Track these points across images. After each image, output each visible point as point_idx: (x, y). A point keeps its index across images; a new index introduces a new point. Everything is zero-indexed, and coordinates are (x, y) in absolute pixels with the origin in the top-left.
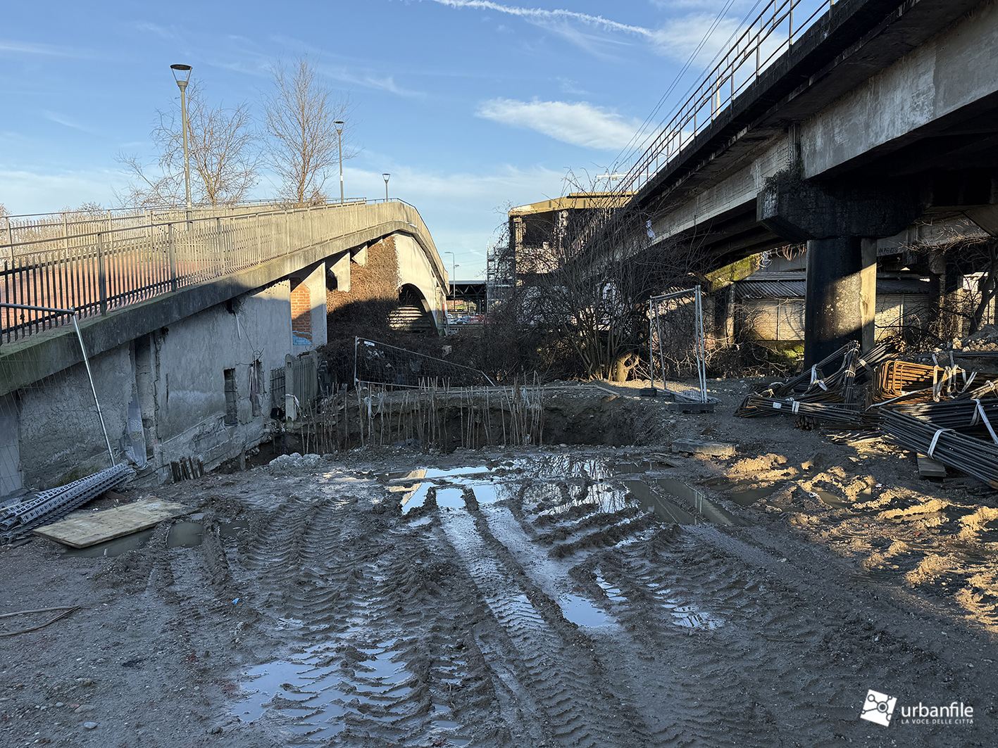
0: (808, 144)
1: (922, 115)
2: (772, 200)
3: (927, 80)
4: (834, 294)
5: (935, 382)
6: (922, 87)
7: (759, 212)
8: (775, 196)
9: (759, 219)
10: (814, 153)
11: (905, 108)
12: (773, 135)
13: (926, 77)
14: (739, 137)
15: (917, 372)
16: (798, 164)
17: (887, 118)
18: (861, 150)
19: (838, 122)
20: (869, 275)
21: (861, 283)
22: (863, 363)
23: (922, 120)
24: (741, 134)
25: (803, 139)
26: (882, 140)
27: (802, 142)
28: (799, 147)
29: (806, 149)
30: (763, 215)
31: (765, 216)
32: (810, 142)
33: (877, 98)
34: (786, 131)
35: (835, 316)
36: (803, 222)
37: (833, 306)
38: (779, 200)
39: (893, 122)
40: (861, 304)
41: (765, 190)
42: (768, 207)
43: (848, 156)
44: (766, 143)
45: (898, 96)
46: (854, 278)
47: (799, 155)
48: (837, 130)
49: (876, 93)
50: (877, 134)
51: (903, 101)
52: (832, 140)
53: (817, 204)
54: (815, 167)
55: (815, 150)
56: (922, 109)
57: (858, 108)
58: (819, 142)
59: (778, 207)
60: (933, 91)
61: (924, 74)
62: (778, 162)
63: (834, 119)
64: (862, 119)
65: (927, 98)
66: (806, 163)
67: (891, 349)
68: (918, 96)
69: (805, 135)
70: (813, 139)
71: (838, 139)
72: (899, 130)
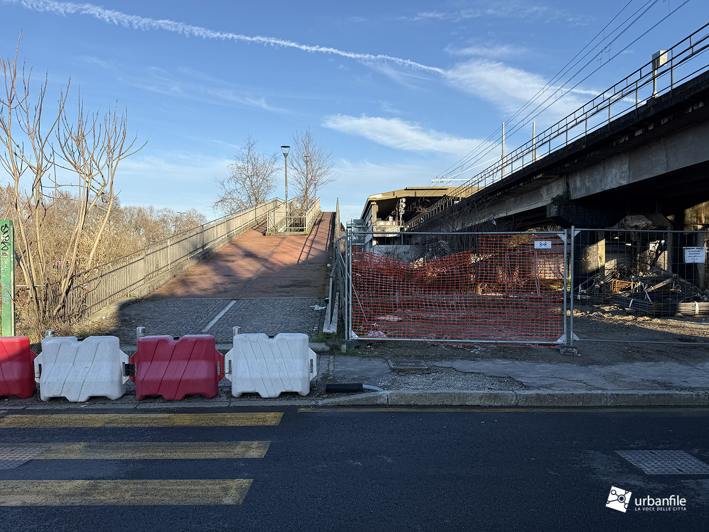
0: (572, 183)
1: (624, 181)
2: (555, 208)
3: (625, 167)
4: (585, 254)
5: (632, 288)
6: (624, 170)
7: (548, 213)
8: (556, 207)
9: (548, 216)
10: (575, 188)
11: (617, 177)
12: (554, 177)
13: (625, 166)
14: (537, 178)
15: (625, 284)
16: (567, 192)
17: (609, 179)
18: (598, 191)
19: (587, 176)
20: (602, 244)
21: (598, 248)
22: (602, 282)
23: (624, 183)
24: (539, 176)
25: (570, 181)
26: (608, 188)
27: (569, 183)
28: (568, 185)
29: (572, 186)
30: (550, 214)
31: (551, 215)
32: (574, 183)
33: (605, 170)
34: (561, 176)
35: (587, 263)
36: (570, 219)
37: (585, 259)
38: (559, 209)
39: (612, 181)
40: (598, 258)
41: (551, 203)
42: (553, 212)
43: (593, 192)
44: (551, 180)
45: (614, 171)
46: (595, 246)
47: (568, 188)
48: (587, 180)
49: (604, 168)
50: (605, 185)
51: (616, 174)
52: (585, 184)
53: (577, 211)
54: (576, 195)
55: (576, 188)
56: (624, 178)
57: (596, 172)
58: (578, 184)
59: (559, 212)
60: (628, 172)
61: (624, 164)
62: (557, 190)
63: (586, 175)
64: (599, 177)
65: (626, 174)
66: (571, 192)
67: (614, 277)
68: (622, 173)
69: (571, 179)
70: (575, 182)
71: (588, 184)
72: (615, 185)
